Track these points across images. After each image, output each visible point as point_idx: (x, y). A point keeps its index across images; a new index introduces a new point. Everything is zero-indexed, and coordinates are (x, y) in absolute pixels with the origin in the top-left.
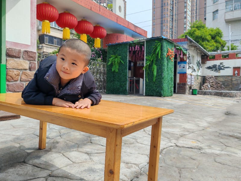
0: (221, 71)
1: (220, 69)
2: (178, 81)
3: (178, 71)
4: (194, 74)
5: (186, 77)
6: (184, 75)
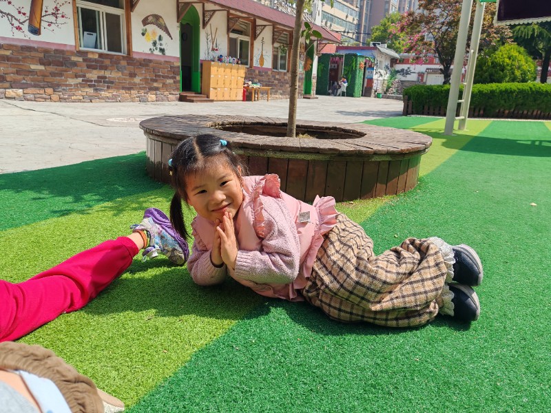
0: (408, 76)
1: (407, 73)
2: (365, 85)
3: (366, 76)
4: (381, 78)
5: (372, 82)
6: (371, 80)
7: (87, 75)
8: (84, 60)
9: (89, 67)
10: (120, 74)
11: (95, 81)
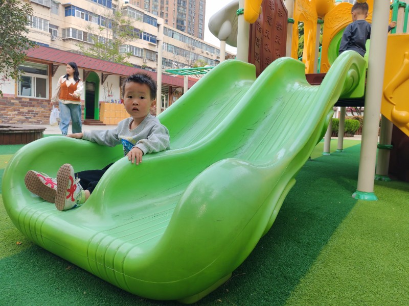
7: (21, 110)
8: (20, 102)
9: (22, 105)
10: (43, 109)
11: (26, 113)
